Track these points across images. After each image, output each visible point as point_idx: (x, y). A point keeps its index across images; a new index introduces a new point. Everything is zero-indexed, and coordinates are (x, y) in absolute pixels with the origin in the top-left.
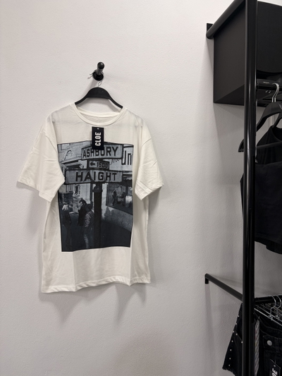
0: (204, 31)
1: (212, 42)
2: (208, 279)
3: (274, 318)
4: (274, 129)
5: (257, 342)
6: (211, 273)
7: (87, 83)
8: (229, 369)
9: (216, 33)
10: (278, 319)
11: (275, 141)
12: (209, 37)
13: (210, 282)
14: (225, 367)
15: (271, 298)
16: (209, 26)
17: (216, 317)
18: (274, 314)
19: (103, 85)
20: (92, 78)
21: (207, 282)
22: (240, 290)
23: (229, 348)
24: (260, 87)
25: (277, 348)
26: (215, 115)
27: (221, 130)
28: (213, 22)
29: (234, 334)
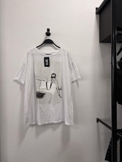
0: (95, 11)
1: (98, 15)
2: (98, 120)
5: (118, 149)
6: (99, 118)
8: (108, 160)
9: (100, 11)
12: (97, 13)
13: (99, 122)
14: (106, 159)
16: (97, 8)
17: (102, 137)
21: (97, 122)
22: (111, 125)
23: (108, 151)
24: (118, 35)
26: (100, 48)
28: (98, 7)
29: (109, 145)
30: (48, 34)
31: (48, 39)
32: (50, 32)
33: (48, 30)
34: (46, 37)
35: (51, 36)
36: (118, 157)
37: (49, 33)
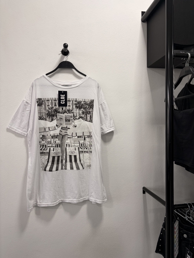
0: (140, 17)
1: (145, 24)
2: (145, 190)
3: (188, 219)
4: (188, 85)
5: (176, 236)
6: (147, 186)
8: (160, 253)
9: (148, 18)
10: (192, 219)
11: (190, 94)
12: (143, 21)
13: (146, 193)
14: (157, 251)
15: (186, 204)
16: (143, 13)
17: (151, 217)
18: (190, 216)
21: (144, 192)
22: (164, 198)
23: (159, 238)
24: (176, 56)
25: (190, 239)
27: (152, 86)
28: (145, 10)
29: (162, 229)
30: (65, 52)
31: (65, 60)
32: (69, 48)
33: (66, 46)
34: (62, 58)
35: (70, 55)
36: (175, 248)
37: (66, 51)
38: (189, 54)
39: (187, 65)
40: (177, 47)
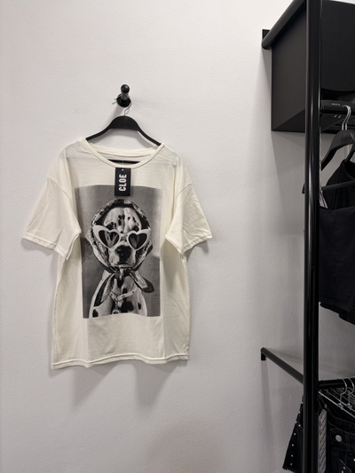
0: (259, 39)
1: (269, 53)
2: (265, 354)
3: (345, 407)
4: (346, 164)
5: (322, 437)
6: (269, 347)
7: (110, 111)
8: (291, 469)
9: (274, 41)
10: (350, 408)
11: (349, 180)
12: (265, 46)
13: (268, 359)
14: (286, 466)
15: (340, 381)
16: (265, 32)
17: (276, 403)
18: (346, 402)
19: (130, 112)
20: (116, 104)
21: (263, 358)
22: (301, 369)
23: (291, 443)
24: (326, 111)
25: (348, 445)
27: (281, 165)
28: (270, 27)
29: (296, 425)
30: (124, 101)
31: (122, 114)
32: (130, 94)
33: (125, 89)
34: (118, 111)
35: (132, 107)
36: (320, 461)
37: (125, 99)
38: (349, 108)
39: (344, 127)
40: (327, 95)
